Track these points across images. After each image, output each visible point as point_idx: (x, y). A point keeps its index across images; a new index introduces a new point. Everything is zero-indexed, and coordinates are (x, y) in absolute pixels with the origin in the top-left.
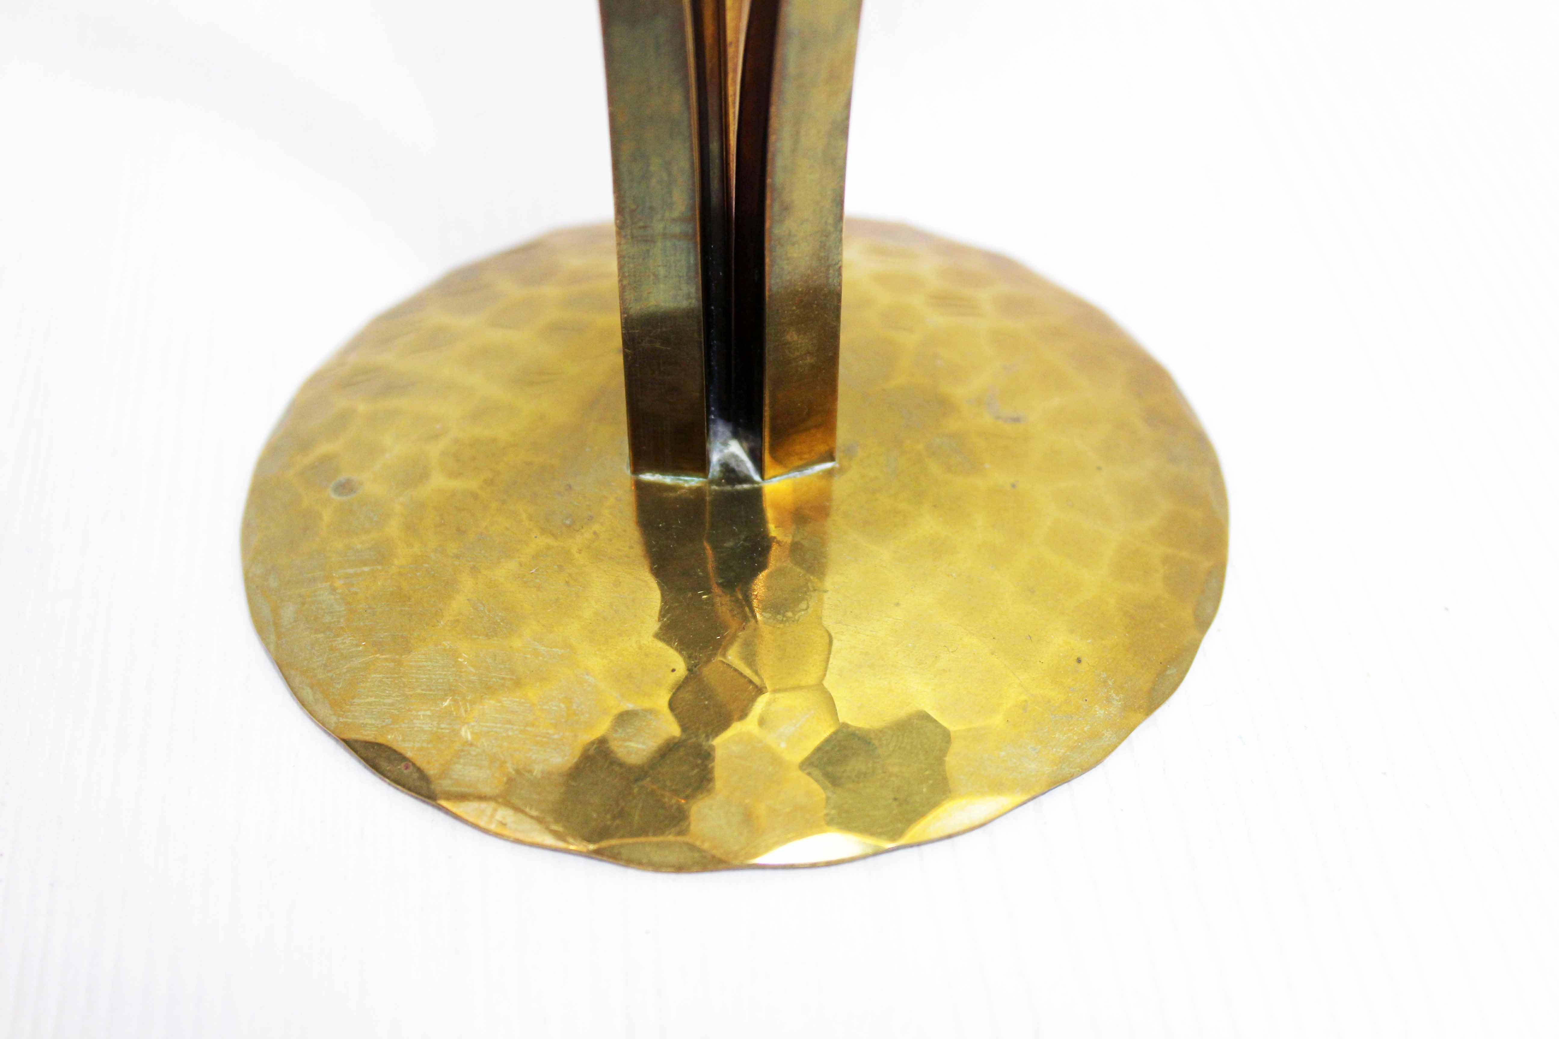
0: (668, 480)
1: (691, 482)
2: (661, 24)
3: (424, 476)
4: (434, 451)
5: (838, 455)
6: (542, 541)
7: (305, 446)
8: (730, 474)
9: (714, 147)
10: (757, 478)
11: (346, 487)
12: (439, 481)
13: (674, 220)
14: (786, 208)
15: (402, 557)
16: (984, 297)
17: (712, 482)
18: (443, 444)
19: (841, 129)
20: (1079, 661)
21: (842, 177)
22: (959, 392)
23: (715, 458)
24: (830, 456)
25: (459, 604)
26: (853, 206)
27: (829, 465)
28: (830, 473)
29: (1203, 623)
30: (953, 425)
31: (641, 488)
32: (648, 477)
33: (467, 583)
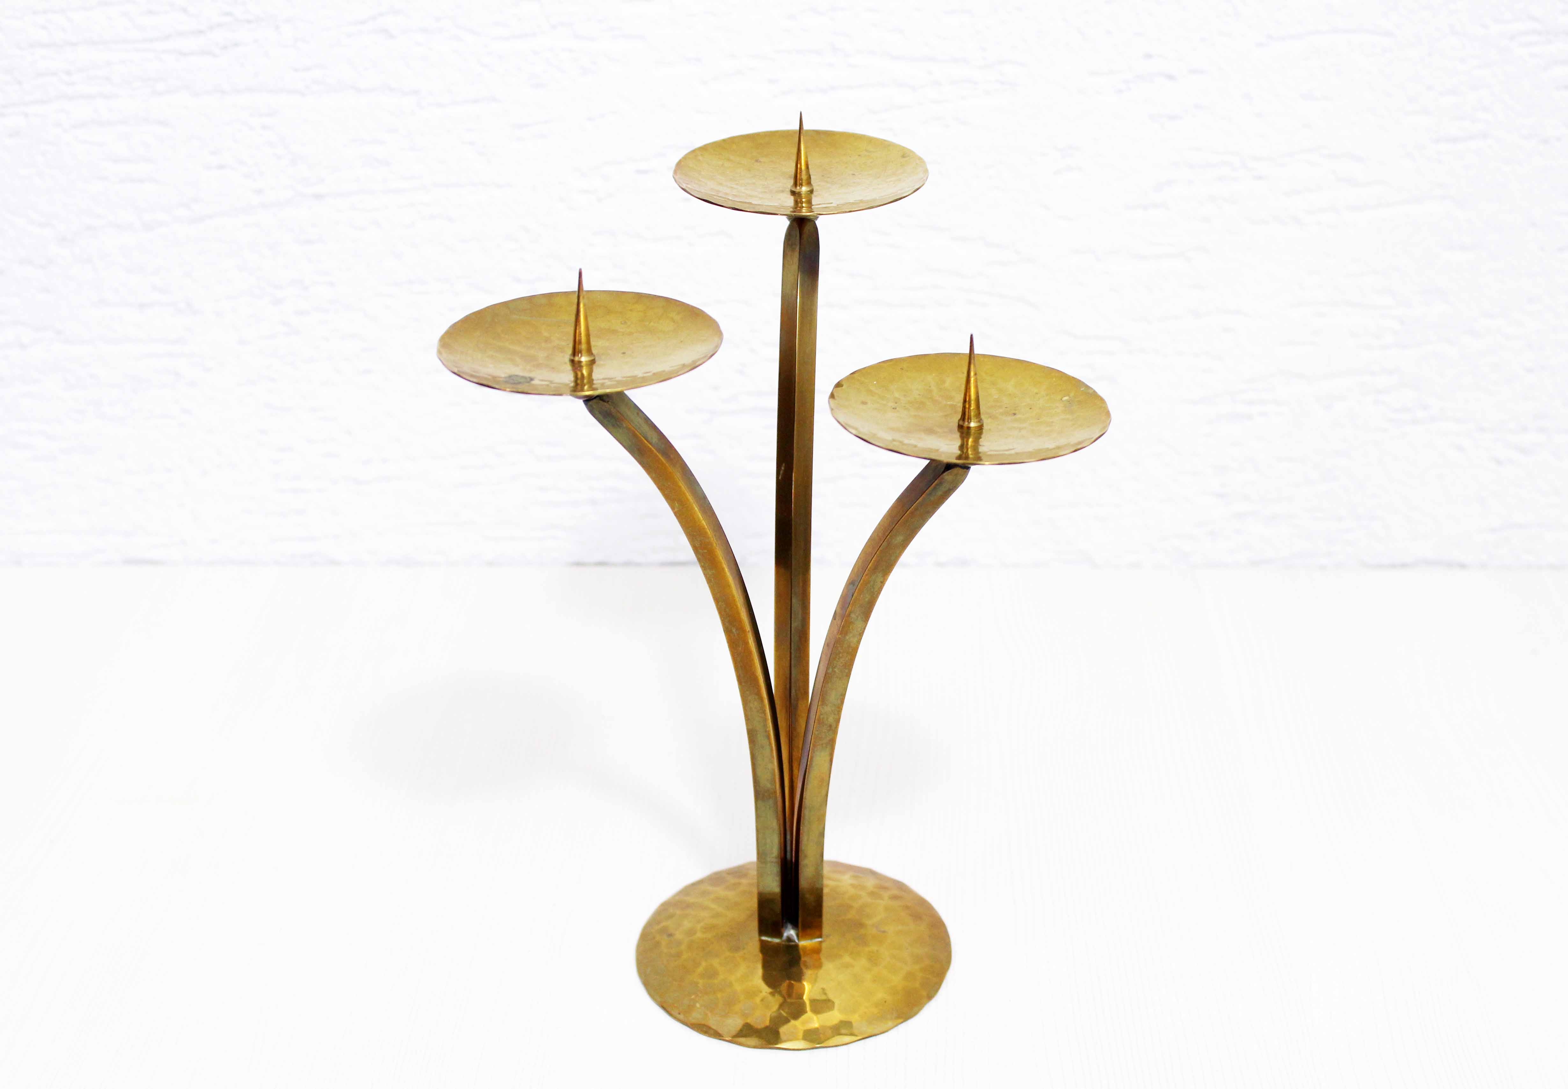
0: (769, 939)
1: (777, 940)
2: (771, 802)
3: (695, 933)
4: (699, 926)
5: (824, 936)
6: (728, 954)
7: (659, 923)
8: (789, 939)
9: (788, 837)
10: (797, 941)
11: (670, 935)
12: (699, 935)
13: (773, 857)
14: (806, 856)
15: (685, 956)
16: (886, 895)
17: (783, 941)
18: (702, 924)
19: (822, 835)
20: (885, 1002)
21: (823, 849)
22: (869, 922)
23: (785, 934)
24: (820, 936)
25: (700, 969)
26: (827, 857)
27: (820, 940)
28: (821, 942)
29: (930, 997)
30: (863, 931)
31: (762, 942)
32: (764, 938)
33: (704, 964)
